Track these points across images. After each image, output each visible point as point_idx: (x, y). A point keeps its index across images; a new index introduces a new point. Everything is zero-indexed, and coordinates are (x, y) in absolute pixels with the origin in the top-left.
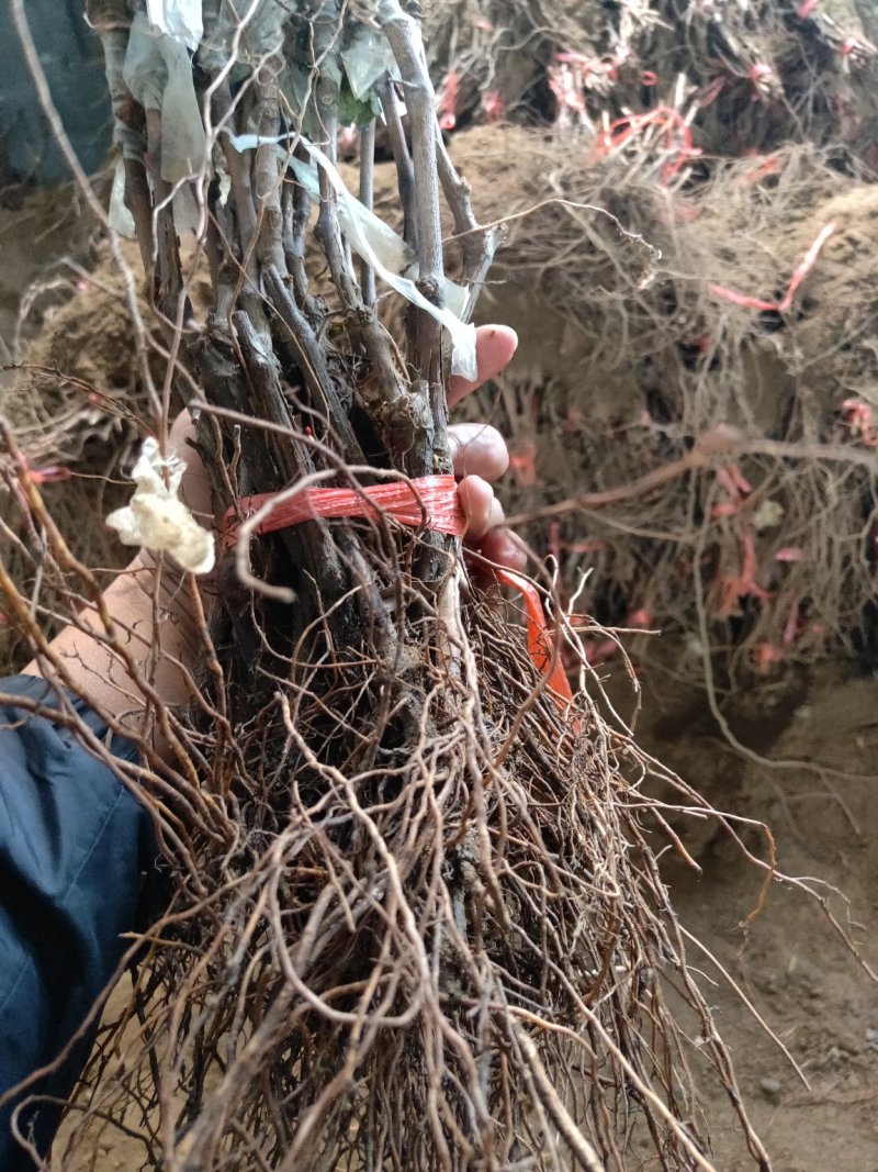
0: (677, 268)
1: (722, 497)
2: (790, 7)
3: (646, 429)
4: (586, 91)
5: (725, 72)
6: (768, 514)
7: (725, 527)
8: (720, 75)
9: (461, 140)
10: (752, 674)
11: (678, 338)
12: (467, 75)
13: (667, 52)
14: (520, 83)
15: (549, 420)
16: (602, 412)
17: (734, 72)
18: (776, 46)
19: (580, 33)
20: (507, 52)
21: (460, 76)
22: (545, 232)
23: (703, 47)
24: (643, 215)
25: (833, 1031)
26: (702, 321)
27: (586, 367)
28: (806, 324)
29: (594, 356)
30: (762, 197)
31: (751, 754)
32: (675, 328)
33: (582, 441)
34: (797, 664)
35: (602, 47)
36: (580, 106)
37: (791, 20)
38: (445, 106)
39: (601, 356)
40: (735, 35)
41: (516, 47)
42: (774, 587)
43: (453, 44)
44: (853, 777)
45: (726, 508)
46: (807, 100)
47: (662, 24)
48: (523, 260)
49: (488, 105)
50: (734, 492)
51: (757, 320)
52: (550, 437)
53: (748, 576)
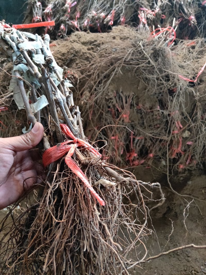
0: (171, 71)
1: (175, 128)
2: (200, 2)
3: (159, 111)
4: (147, 19)
5: (182, 17)
6: (186, 134)
7: (176, 137)
8: (181, 17)
9: (115, 29)
10: (177, 171)
11: (169, 88)
12: (117, 11)
13: (168, 10)
14: (130, 15)
15: (133, 105)
16: (148, 105)
17: (185, 17)
18: (195, 11)
19: (147, 3)
20: (128, 6)
21: (115, 11)
22: (137, 57)
23: (178, 10)
24: (163, 55)
25: (193, 266)
26: (175, 84)
27: (144, 93)
28: (201, 86)
29: (147, 90)
30: (191, 51)
31: (176, 193)
32: (168, 86)
33: (141, 111)
34: (188, 170)
35: (152, 7)
36: (146, 22)
37: (200, 5)
38: (111, 18)
39: (148, 91)
40: (186, 7)
41: (130, 5)
42: (185, 151)
43: (114, 2)
44: (201, 200)
45: (176, 132)
46: (202, 26)
47: (168, 3)
48: (131, 64)
49: (122, 19)
50: (178, 128)
51: (188, 84)
52: (133, 110)
53: (179, 148)
